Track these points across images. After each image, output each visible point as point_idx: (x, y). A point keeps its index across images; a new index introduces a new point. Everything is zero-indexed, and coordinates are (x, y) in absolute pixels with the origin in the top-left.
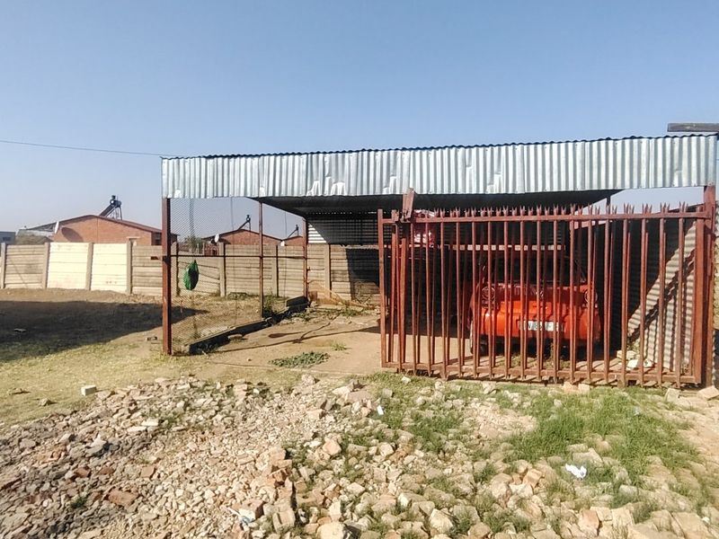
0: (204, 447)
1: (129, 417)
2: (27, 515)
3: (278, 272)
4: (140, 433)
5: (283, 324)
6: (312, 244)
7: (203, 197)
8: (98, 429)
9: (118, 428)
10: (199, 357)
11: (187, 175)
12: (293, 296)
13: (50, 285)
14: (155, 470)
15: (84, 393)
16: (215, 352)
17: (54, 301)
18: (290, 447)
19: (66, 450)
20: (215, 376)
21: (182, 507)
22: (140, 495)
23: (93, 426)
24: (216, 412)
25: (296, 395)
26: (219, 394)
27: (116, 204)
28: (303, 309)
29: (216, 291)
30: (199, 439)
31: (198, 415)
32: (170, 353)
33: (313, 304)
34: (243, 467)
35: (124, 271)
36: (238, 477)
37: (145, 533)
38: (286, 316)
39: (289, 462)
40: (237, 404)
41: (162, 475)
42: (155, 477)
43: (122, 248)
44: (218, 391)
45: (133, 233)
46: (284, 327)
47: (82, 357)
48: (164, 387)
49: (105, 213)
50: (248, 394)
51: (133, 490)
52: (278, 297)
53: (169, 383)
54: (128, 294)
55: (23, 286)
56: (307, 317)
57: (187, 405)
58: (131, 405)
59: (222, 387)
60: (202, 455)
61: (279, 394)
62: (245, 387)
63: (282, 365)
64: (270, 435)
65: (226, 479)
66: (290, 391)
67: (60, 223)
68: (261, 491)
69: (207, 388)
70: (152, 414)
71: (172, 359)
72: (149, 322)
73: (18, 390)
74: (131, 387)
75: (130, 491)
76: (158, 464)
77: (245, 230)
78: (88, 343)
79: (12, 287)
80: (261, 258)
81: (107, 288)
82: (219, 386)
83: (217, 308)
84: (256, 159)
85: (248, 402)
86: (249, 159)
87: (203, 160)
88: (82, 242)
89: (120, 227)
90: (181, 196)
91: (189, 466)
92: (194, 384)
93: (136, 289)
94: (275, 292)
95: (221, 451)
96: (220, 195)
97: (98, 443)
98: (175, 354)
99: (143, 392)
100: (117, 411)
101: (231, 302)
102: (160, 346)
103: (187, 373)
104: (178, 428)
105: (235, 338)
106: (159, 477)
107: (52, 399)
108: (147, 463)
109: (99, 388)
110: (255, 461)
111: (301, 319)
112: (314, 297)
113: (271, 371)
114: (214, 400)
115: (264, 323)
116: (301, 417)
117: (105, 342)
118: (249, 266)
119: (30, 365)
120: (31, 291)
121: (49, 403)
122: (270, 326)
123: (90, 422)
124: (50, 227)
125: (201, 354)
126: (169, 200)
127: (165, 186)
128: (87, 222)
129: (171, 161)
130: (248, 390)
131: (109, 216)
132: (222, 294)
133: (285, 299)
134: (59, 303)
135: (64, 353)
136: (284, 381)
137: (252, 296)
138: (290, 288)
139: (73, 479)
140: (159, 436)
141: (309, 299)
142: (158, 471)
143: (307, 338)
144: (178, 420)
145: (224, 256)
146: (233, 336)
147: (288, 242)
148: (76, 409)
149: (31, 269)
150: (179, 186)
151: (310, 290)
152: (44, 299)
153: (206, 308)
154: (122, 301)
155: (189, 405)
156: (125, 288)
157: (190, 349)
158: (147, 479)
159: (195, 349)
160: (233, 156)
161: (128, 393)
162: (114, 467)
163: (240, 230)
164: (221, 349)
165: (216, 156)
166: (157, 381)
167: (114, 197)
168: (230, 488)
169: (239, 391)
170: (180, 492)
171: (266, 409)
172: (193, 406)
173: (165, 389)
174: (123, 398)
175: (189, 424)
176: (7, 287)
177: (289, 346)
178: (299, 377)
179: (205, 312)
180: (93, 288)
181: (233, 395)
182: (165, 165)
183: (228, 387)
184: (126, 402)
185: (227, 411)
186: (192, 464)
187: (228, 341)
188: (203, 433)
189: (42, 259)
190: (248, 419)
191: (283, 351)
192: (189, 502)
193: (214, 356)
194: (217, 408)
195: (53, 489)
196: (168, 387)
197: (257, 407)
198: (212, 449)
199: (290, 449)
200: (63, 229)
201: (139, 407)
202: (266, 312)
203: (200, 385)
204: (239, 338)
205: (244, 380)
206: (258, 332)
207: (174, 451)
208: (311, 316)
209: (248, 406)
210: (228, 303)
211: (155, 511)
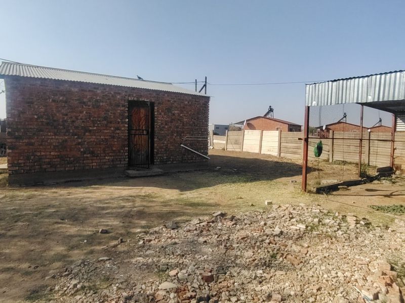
0: (333, 247)
1: (290, 221)
2: (253, 254)
3: (369, 149)
4: (296, 230)
5: (374, 184)
6: (398, 131)
7: (329, 104)
8: (276, 222)
9: (285, 225)
10: (322, 196)
11: (320, 93)
12: (381, 166)
13: (244, 150)
14: (308, 251)
15: (266, 203)
16: (330, 194)
17: (246, 158)
18: (392, 263)
19: (263, 229)
20: (332, 208)
21: (325, 276)
22: (302, 262)
23: (274, 221)
24: (338, 229)
25: (392, 231)
26: (338, 219)
27: (271, 110)
28: (390, 175)
29: (326, 159)
30: (330, 242)
31: (327, 228)
32: (306, 191)
33: (398, 172)
34: (360, 266)
35: (276, 145)
36: (358, 271)
37: (307, 282)
38: (376, 178)
39: (394, 273)
40: (350, 227)
41: (312, 255)
42: (308, 255)
43: (277, 133)
44: (337, 217)
45: (279, 125)
46: (376, 186)
47: (262, 186)
48: (305, 208)
49: (266, 115)
50: (357, 223)
51: (298, 258)
52: (369, 165)
53: (307, 207)
54: (278, 157)
55: (233, 150)
56: (393, 180)
57: (319, 221)
58: (290, 214)
59: (339, 216)
60: (333, 251)
61: (379, 228)
62: (355, 218)
63: (378, 210)
64: (376, 252)
65: (350, 270)
66: (387, 228)
67: (247, 121)
68: (375, 285)
69: (329, 214)
70: (301, 221)
71: (307, 195)
72: (291, 173)
73: (239, 197)
74: (287, 205)
75: (296, 258)
76: (309, 249)
77: (342, 122)
78: (263, 180)
79: (230, 150)
80: (361, 140)
81: (269, 153)
82: (337, 214)
83: (327, 168)
84: (366, 78)
85: (357, 228)
86: (361, 79)
87: (330, 83)
88: (255, 130)
89: (273, 122)
90: (316, 105)
91: (327, 255)
92: (321, 210)
93: (282, 155)
94: (367, 162)
95: (344, 252)
96: (340, 102)
97: (277, 230)
98: (308, 192)
99: (294, 209)
100: (284, 216)
101: (336, 166)
102: (300, 187)
103: (317, 203)
104: (317, 233)
105: (343, 188)
106: (310, 255)
107: (254, 204)
108: (303, 246)
109: (273, 203)
110: (368, 265)
111: (388, 182)
112: (398, 168)
113: (370, 212)
114: (335, 222)
115: (361, 181)
116: (399, 247)
117: (271, 180)
118: (349, 144)
119: (242, 187)
120: (236, 152)
121: (252, 205)
122: (365, 183)
123: (272, 219)
124: (242, 123)
125: (323, 194)
126: (309, 107)
127: (307, 100)
128: (258, 120)
129: (311, 86)
130: (356, 220)
131: (268, 117)
132: (331, 161)
133: (375, 167)
134: (248, 159)
135: (254, 183)
136: (381, 220)
137: (350, 163)
138: (379, 161)
139: (269, 244)
140: (307, 234)
141: (395, 169)
142: (309, 253)
143: (395, 195)
144: (316, 228)
145: (333, 139)
146: (341, 187)
147: (373, 130)
148: (265, 211)
149: (237, 142)
150: (315, 99)
151: (395, 163)
152: (242, 156)
153: (321, 168)
154: (276, 160)
155: (321, 221)
156: (277, 153)
157: (317, 190)
158: (304, 255)
159: (320, 191)
160: (351, 78)
161: (287, 208)
162: (286, 243)
163: (339, 122)
164: (334, 193)
165: (339, 80)
166: (300, 204)
167: (270, 107)
168: (353, 275)
169: (351, 220)
170: (323, 268)
171: (370, 235)
172: (323, 222)
173: (306, 210)
174: (285, 210)
175: (323, 232)
176: (228, 150)
177: (382, 198)
178: (392, 220)
179: (321, 170)
180: (262, 153)
181: (346, 221)
182: (308, 88)
183: (343, 216)
184: (287, 212)
185: (345, 230)
186: (328, 255)
187: (338, 189)
188: (332, 239)
189: (241, 137)
190: (359, 238)
191: (377, 201)
192: (329, 274)
193: (330, 197)
194: (338, 227)
195: (261, 246)
196: (307, 209)
197: (364, 232)
198: (338, 250)
199: (393, 265)
200: (248, 123)
201: (294, 216)
202: (363, 174)
203: (325, 211)
204: (345, 188)
205: (353, 214)
206: (357, 186)
207: (316, 244)
208: (397, 180)
209: (358, 230)
210: (335, 166)
211: (311, 273)
